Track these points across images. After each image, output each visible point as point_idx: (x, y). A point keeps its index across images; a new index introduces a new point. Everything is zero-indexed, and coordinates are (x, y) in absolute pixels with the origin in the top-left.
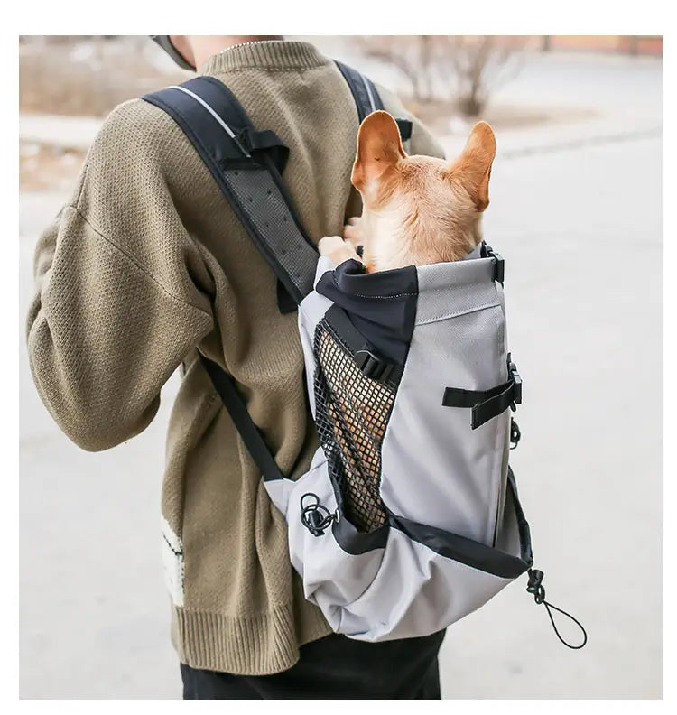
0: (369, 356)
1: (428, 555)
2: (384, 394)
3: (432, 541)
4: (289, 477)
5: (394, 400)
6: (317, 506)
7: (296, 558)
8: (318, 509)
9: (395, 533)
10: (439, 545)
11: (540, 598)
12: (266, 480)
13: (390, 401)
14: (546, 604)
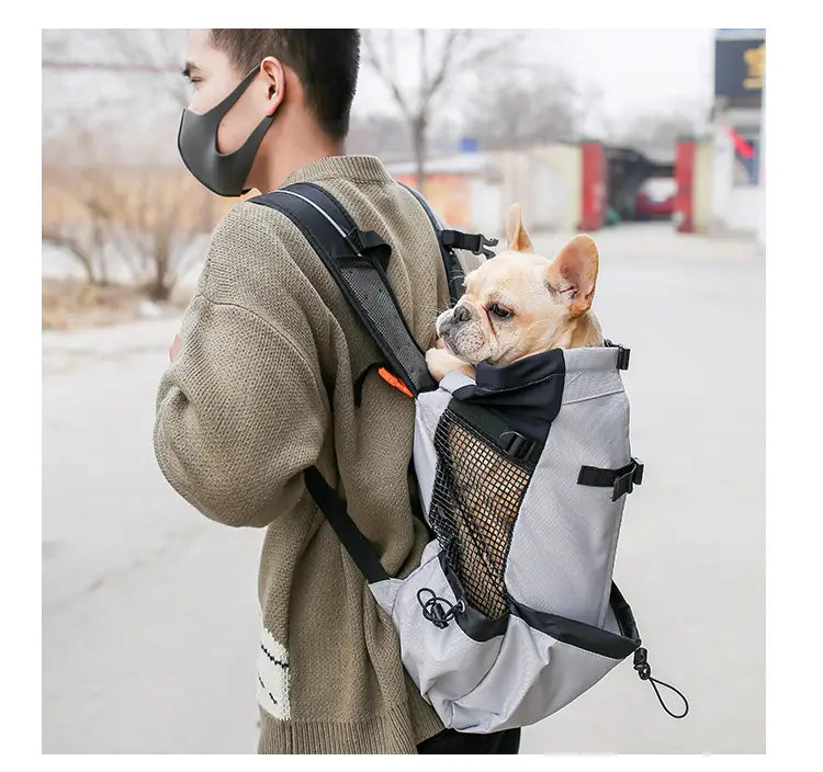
0: (515, 436)
1: (546, 641)
2: (519, 476)
3: (551, 628)
4: (396, 577)
5: (529, 481)
6: (435, 599)
7: (408, 654)
8: (438, 602)
9: (515, 620)
10: (558, 632)
11: (645, 676)
12: (370, 583)
13: (525, 483)
14: (651, 680)
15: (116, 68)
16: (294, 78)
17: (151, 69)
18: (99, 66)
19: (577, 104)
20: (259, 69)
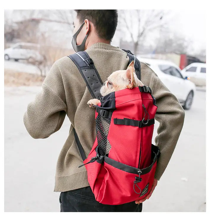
15: (60, 22)
16: (92, 25)
17: (69, 24)
18: (56, 21)
19: (185, 44)
20: (84, 23)
